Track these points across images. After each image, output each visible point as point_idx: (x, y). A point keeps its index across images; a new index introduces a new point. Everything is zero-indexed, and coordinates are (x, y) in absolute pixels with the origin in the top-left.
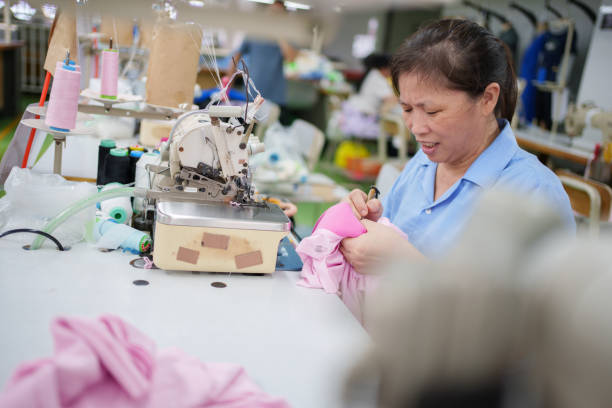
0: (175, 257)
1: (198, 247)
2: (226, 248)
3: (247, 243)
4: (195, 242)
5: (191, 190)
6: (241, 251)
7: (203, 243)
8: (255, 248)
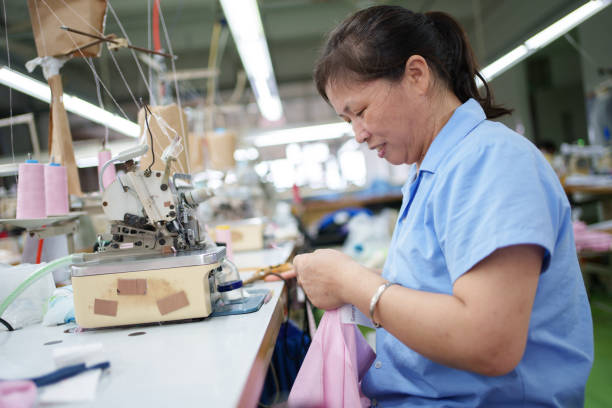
0: (92, 311)
1: (115, 297)
2: (145, 293)
3: (166, 284)
4: (110, 291)
5: (126, 245)
6: (162, 294)
7: (118, 291)
8: (178, 288)
